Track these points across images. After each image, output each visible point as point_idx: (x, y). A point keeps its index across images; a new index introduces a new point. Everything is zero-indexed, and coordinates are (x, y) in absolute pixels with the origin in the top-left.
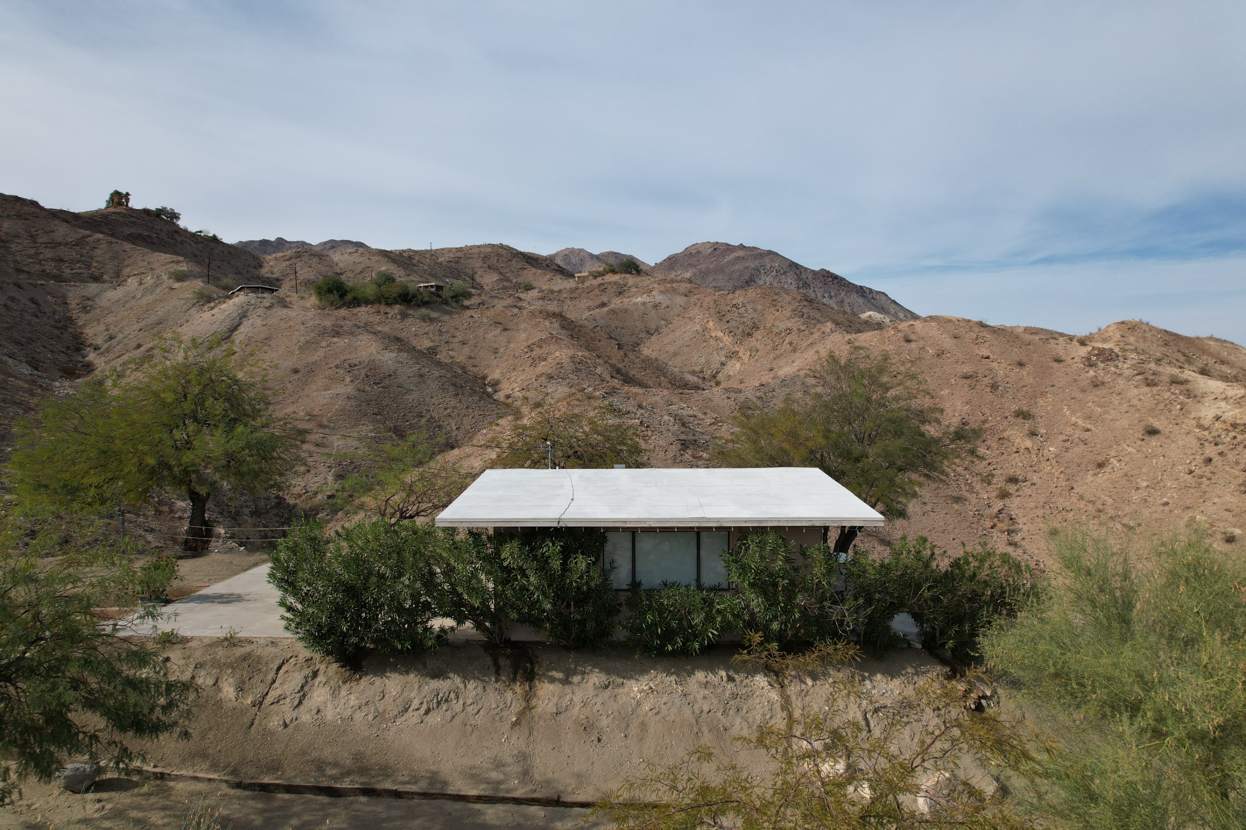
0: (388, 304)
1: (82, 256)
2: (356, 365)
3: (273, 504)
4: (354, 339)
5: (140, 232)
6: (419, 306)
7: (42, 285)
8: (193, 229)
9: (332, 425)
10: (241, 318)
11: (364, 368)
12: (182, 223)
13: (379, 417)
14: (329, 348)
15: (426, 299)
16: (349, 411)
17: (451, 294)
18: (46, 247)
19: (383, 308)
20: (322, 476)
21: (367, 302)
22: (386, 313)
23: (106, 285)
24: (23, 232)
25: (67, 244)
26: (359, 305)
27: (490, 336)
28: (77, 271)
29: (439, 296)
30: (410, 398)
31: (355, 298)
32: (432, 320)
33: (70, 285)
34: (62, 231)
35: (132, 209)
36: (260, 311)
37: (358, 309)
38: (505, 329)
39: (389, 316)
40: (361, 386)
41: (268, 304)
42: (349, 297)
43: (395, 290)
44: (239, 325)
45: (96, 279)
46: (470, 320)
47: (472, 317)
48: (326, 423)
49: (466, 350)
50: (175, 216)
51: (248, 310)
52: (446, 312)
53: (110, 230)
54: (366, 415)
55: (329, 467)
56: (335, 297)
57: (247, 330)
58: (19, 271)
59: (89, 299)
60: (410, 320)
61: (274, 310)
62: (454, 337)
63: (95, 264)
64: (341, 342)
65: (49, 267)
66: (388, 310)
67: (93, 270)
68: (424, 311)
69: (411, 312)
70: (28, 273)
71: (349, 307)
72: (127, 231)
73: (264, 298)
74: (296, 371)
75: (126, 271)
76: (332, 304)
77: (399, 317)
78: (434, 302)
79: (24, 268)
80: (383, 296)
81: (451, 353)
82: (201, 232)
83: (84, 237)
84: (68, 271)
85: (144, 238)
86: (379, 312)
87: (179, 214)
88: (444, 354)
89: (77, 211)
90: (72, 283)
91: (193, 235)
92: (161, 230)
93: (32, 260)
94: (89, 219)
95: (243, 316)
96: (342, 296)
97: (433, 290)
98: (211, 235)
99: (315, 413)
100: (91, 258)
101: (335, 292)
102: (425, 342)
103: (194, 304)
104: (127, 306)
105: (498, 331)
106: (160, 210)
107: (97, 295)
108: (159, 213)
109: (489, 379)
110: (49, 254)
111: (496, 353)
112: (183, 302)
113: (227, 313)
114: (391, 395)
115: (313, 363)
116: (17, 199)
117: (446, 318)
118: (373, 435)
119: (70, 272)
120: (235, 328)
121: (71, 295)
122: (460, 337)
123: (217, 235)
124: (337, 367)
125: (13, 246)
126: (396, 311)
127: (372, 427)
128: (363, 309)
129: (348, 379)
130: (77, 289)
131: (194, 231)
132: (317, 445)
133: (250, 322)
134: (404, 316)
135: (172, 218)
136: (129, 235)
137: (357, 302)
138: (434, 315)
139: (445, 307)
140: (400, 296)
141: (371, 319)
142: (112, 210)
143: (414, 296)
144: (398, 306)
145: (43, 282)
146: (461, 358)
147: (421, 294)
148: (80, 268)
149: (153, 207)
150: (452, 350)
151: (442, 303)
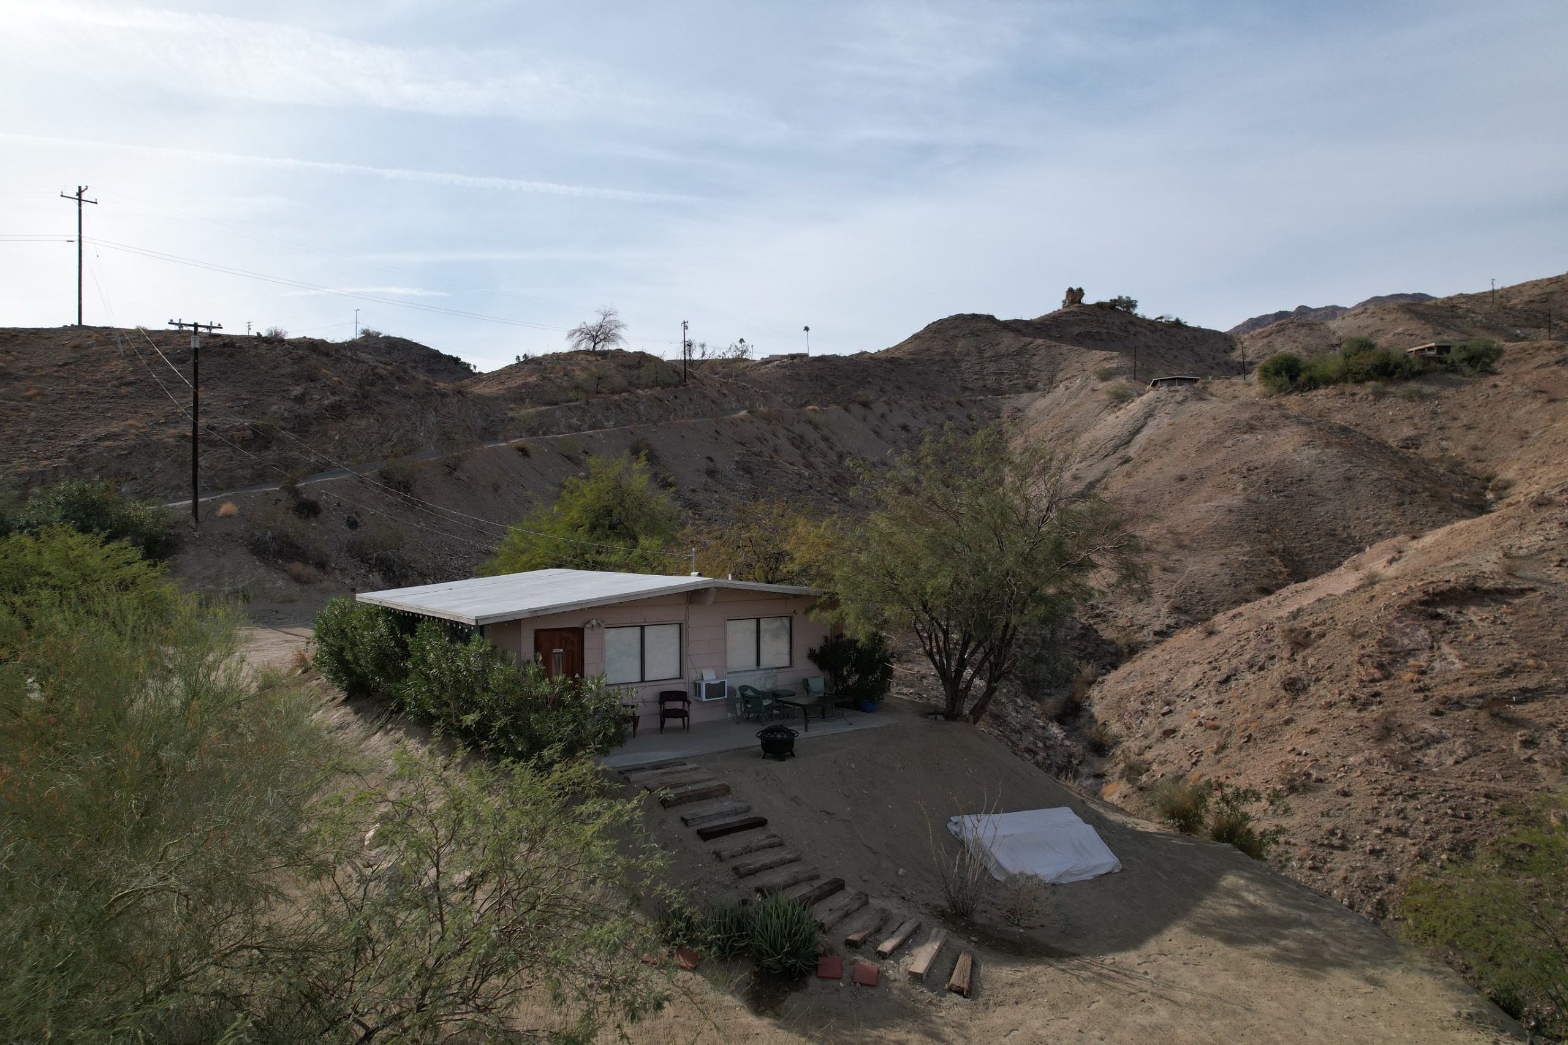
0: (1357, 382)
1: (1021, 365)
2: (1257, 468)
3: (1075, 635)
4: (1273, 434)
5: (1090, 329)
6: (1407, 379)
7: (981, 400)
8: (1151, 315)
9: (1195, 545)
10: (1146, 419)
11: (1266, 471)
12: (1139, 311)
13: (1264, 536)
14: (1234, 448)
15: (1417, 367)
16: (1224, 528)
17: (1464, 355)
18: (991, 361)
19: (1350, 388)
20: (1155, 607)
21: (1328, 381)
22: (1353, 395)
23: (1037, 394)
24: (973, 349)
25: (1009, 354)
26: (1316, 387)
27: (1521, 413)
28: (1015, 382)
29: (1441, 361)
30: (1321, 510)
31: (1311, 379)
32: (1423, 397)
33: (1005, 398)
34: (1008, 342)
35: (1085, 306)
36: (1169, 408)
37: (1314, 393)
38: (1552, 400)
39: (1357, 397)
40: (1253, 497)
41: (1180, 399)
42: (1302, 378)
43: (1369, 360)
44: (1142, 427)
45: (1031, 388)
46: (1491, 392)
47: (1495, 386)
48: (1186, 542)
49: (1472, 438)
50: (1131, 304)
51: (1155, 407)
52: (1451, 384)
53: (1059, 332)
54: (1246, 532)
55: (1167, 597)
56: (1284, 378)
57: (1151, 432)
58: (965, 389)
59: (1019, 410)
60: (1388, 401)
61: (1187, 404)
62: (1455, 419)
63: (1031, 373)
64: (1250, 439)
65: (990, 382)
66: (1357, 389)
67: (1029, 379)
68: (1413, 385)
69: (1393, 389)
70: (972, 389)
71: (1302, 391)
72: (1076, 330)
73: (1177, 391)
74: (1182, 479)
75: (1060, 375)
76: (1280, 390)
77: (1371, 397)
78: (1432, 371)
79: (970, 386)
80: (1349, 371)
81: (1444, 443)
82: (1161, 318)
83: (1026, 345)
84: (1006, 383)
85: (1092, 336)
86: (1343, 394)
87: (1136, 301)
88: (1432, 445)
89: (1028, 319)
90: (1007, 396)
91: (1152, 323)
92: (1113, 323)
93: (976, 376)
94: (1040, 324)
95: (1149, 415)
96: (1293, 378)
97: (1432, 353)
98: (1173, 319)
99: (1180, 531)
100: (1029, 366)
101: (1283, 373)
102: (1405, 429)
103: (1107, 406)
104: (1051, 414)
105: (1535, 405)
106: (1115, 300)
107: (1027, 406)
108: (1113, 304)
109: (1499, 478)
110: (992, 367)
111: (1523, 439)
112: (1096, 404)
113: (1131, 413)
114: (1295, 507)
115: (1206, 468)
116: (974, 317)
117: (1450, 392)
118: (1245, 558)
119: (1007, 383)
120: (1138, 431)
121: (1005, 408)
122: (1465, 417)
123: (1180, 318)
124: (1232, 471)
125: (963, 364)
126: (1369, 390)
127: (1248, 549)
128: (1322, 391)
129: (1240, 486)
130: (1011, 401)
131: (1153, 318)
132: (1164, 570)
133: (1156, 421)
134: (1379, 395)
135: (1128, 308)
136: (1078, 335)
137: (1313, 384)
138: (1427, 389)
139: (1450, 376)
140: (1376, 368)
141: (1330, 405)
142: (1067, 310)
143: (1398, 366)
144: (1371, 383)
145: (982, 397)
146: (1457, 450)
147: (1409, 361)
148: (1017, 378)
149: (1106, 299)
150: (1447, 439)
151: (1447, 370)
